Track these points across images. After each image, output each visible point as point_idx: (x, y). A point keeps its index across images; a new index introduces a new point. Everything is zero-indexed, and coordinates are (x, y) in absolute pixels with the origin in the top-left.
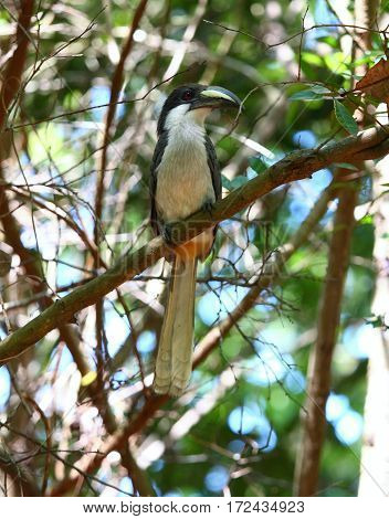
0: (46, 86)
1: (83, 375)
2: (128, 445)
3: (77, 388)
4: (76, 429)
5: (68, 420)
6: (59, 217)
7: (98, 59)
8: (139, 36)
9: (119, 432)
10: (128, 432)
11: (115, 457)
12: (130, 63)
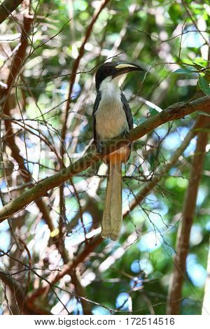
0: (36, 73)
1: (51, 231)
2: (75, 271)
3: (48, 239)
4: (46, 262)
5: (42, 257)
6: (41, 139)
7: (66, 59)
8: (88, 47)
9: (70, 263)
10: (75, 264)
11: (67, 278)
12: (83, 61)
